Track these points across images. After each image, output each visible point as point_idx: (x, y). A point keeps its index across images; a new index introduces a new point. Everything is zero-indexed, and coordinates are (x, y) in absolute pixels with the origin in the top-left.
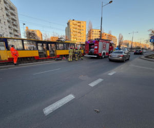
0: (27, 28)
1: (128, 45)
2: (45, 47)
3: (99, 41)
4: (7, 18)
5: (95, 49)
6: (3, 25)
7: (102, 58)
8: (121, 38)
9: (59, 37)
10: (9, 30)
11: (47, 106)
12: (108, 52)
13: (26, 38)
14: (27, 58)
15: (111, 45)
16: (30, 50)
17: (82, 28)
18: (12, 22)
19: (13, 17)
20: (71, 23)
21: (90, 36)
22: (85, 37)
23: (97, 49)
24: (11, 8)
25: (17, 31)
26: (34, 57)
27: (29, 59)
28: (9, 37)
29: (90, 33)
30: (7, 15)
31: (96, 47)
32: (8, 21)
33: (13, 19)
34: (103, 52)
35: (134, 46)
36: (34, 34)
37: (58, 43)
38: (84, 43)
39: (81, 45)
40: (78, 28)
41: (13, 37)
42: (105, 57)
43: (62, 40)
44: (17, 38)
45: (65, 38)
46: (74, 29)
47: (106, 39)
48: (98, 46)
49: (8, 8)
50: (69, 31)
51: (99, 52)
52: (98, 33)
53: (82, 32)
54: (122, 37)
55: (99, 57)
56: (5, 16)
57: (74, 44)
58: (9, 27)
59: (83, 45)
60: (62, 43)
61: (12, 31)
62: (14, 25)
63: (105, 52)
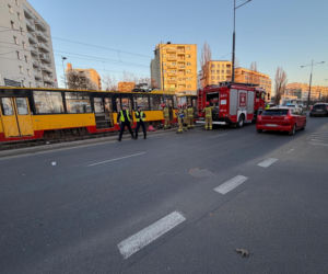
0: (70, 65)
1: (299, 93)
2: (108, 106)
3: (229, 88)
4: (30, 48)
5: (222, 107)
6: (23, 63)
7: (238, 127)
8: (281, 78)
9: (138, 83)
10: (33, 73)
11: (126, 238)
12: (251, 112)
13: (68, 88)
14: (71, 129)
15: (258, 95)
16: (78, 112)
17: (187, 60)
18: (41, 56)
19: (43, 45)
20: (163, 51)
21: (206, 78)
22: (194, 79)
23: (227, 106)
24: (39, 27)
25: (48, 73)
26: (85, 128)
27: (75, 132)
28: (33, 86)
29: (206, 69)
30: (31, 42)
31: (223, 102)
32: (33, 55)
33: (42, 50)
34: (240, 113)
35: (315, 95)
36: (84, 79)
37: (137, 96)
38: (194, 94)
39: (187, 97)
40: (179, 59)
41: (42, 85)
42: (245, 125)
43: (145, 88)
44: (50, 87)
45: (149, 83)
46: (171, 63)
47: (244, 81)
48: (228, 99)
49: (33, 27)
50: (158, 68)
51: (232, 113)
52: (226, 69)
53: (187, 68)
54: (284, 75)
55: (231, 125)
56: (27, 43)
57: (171, 97)
58: (35, 67)
59: (193, 97)
60: (145, 94)
61: (40, 75)
62: (44, 61)
63: (245, 112)
